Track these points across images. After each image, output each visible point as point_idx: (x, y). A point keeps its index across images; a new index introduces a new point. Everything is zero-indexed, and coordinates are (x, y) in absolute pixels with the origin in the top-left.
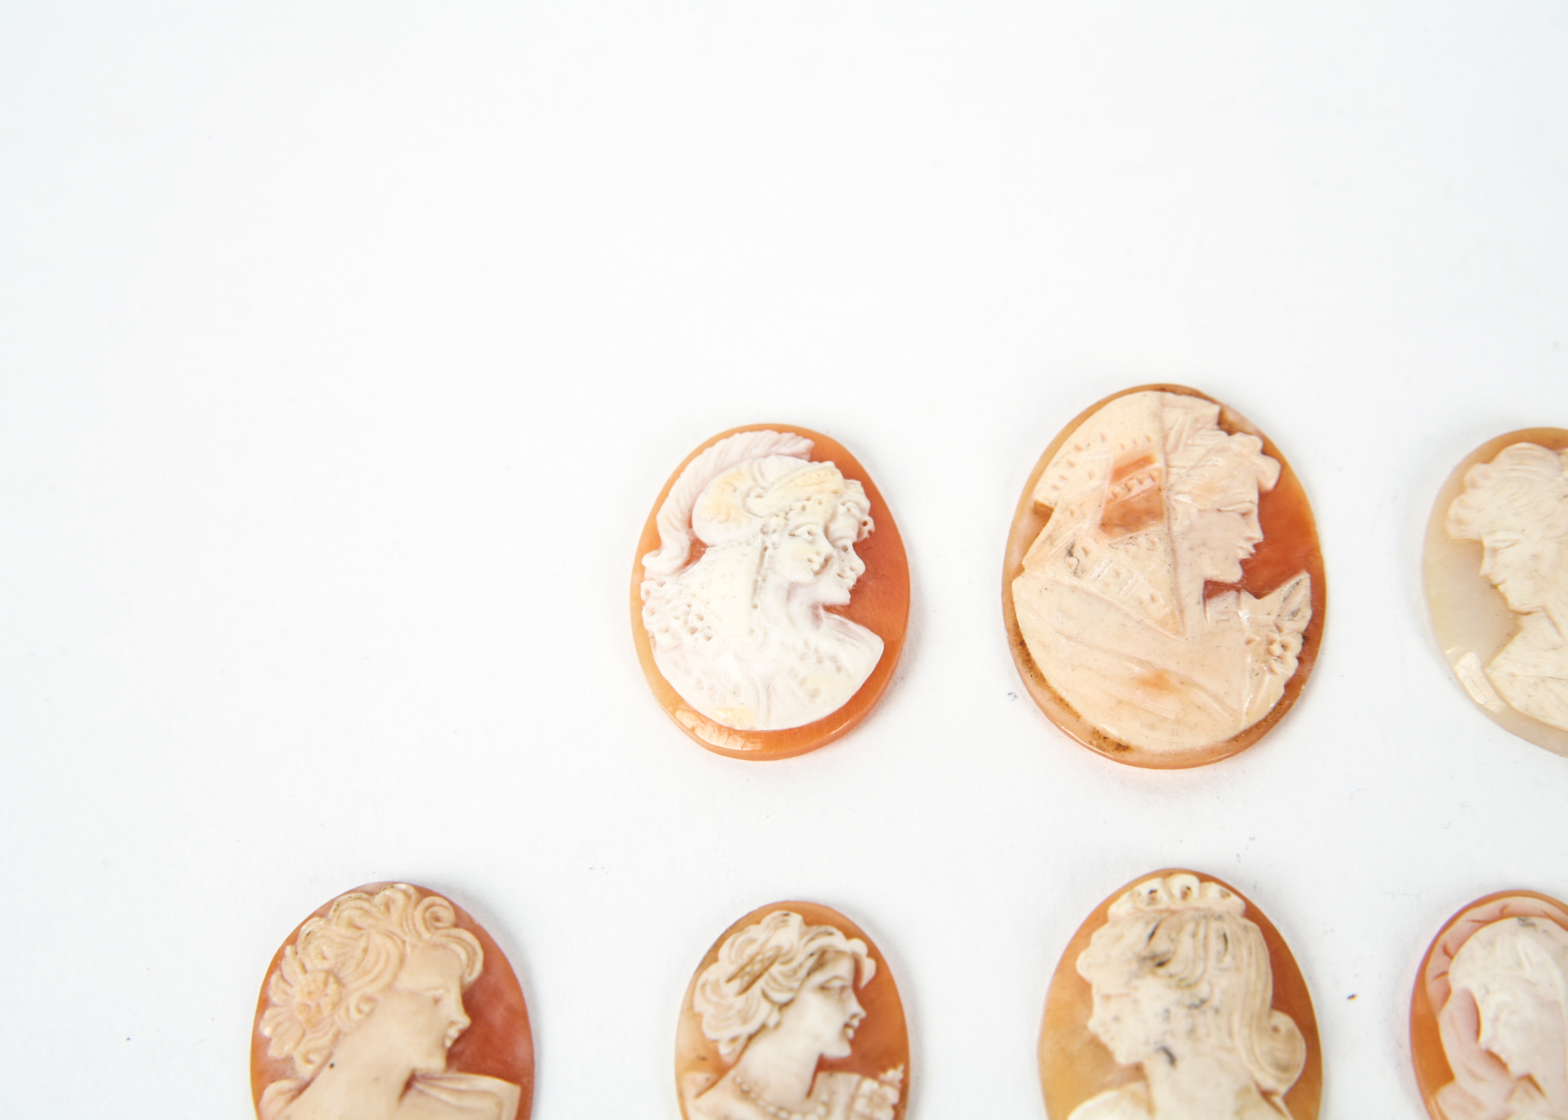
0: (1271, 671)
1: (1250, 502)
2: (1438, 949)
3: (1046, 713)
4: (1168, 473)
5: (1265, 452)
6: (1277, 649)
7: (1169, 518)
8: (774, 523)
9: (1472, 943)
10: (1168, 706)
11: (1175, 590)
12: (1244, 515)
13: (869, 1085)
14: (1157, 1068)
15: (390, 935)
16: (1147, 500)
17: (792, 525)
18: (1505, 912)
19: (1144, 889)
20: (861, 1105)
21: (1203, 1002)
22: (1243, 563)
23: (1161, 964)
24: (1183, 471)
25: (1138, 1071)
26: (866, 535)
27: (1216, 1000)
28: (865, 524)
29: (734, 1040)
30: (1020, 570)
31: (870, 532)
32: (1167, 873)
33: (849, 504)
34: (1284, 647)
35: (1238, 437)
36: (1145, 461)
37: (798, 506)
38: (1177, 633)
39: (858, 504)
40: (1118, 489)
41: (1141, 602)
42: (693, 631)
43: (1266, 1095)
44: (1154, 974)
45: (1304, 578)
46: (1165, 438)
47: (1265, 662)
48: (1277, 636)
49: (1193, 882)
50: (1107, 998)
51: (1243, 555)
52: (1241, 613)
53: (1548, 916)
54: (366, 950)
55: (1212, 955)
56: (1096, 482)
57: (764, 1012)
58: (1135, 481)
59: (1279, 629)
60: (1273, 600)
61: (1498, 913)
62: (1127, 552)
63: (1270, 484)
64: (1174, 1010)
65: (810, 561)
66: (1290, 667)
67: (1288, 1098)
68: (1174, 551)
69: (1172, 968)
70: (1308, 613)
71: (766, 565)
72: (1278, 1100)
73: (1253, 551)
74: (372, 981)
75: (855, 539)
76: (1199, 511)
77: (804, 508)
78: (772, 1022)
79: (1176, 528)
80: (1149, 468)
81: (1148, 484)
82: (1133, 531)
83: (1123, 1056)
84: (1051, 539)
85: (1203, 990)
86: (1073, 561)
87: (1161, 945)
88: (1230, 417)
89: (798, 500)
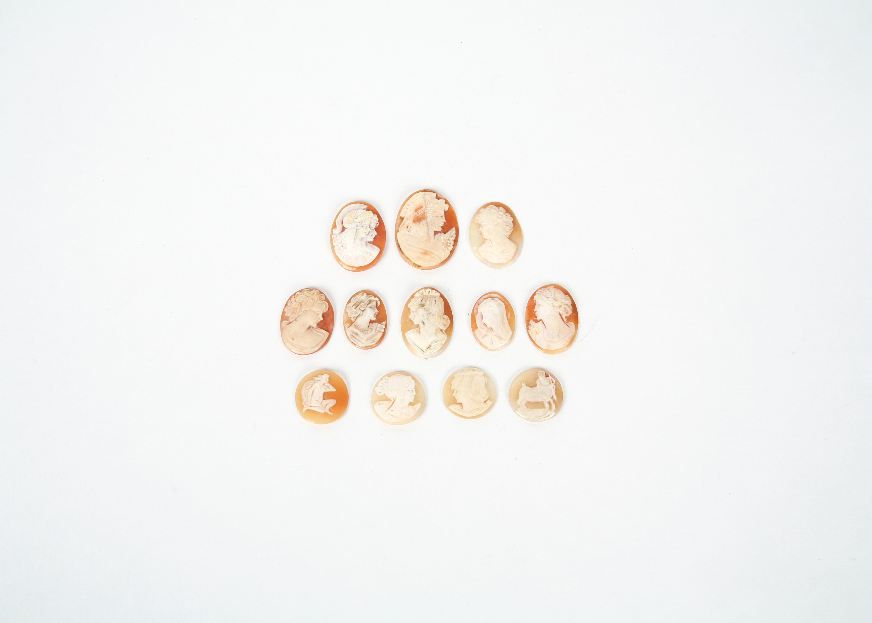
0: (448, 249)
1: (443, 214)
2: (477, 303)
3: (405, 260)
4: (426, 209)
5: (445, 203)
6: (449, 244)
7: (427, 219)
8: (359, 224)
9: (483, 303)
10: (428, 258)
11: (428, 234)
12: (442, 217)
13: (379, 325)
14: (421, 325)
15: (312, 299)
16: (422, 216)
17: (363, 224)
18: (490, 296)
19: (421, 291)
20: (378, 329)
21: (430, 313)
22: (442, 227)
23: (423, 306)
24: (429, 209)
25: (418, 326)
26: (377, 226)
27: (433, 313)
28: (377, 224)
29: (354, 317)
30: (398, 231)
31: (378, 225)
32: (426, 288)
33: (374, 220)
34: (450, 244)
35: (440, 200)
36: (421, 207)
37: (364, 221)
38: (429, 243)
39: (376, 220)
40: (416, 214)
41: (422, 237)
42: (343, 246)
43: (441, 330)
44: (422, 308)
45: (454, 229)
46: (425, 202)
47: (446, 247)
48: (449, 242)
49: (430, 290)
50: (413, 312)
51: (441, 225)
52: (441, 238)
53: (498, 298)
54: (307, 301)
55: (433, 304)
56: (412, 212)
57: (359, 312)
58: (419, 212)
59: (449, 240)
60: (448, 234)
61: (488, 297)
62: (419, 227)
63: (447, 209)
64: (425, 315)
65: (366, 232)
66: (451, 248)
67: (445, 331)
68: (428, 226)
69: (425, 307)
70: (455, 236)
71: (357, 233)
72: (444, 331)
73: (444, 224)
74: (307, 307)
75: (375, 227)
76: (433, 217)
77: (365, 221)
78: (361, 314)
79: (428, 221)
80: (422, 209)
81: (422, 212)
82: (419, 222)
83: (415, 323)
84: (404, 224)
85: (431, 311)
86: (408, 229)
87: (423, 302)
88: (439, 195)
89: (364, 219)
